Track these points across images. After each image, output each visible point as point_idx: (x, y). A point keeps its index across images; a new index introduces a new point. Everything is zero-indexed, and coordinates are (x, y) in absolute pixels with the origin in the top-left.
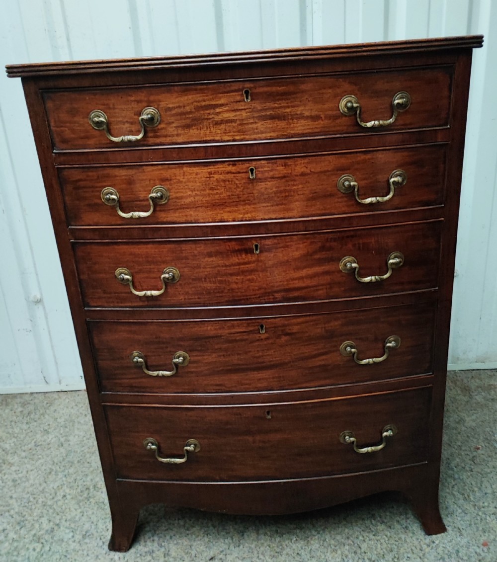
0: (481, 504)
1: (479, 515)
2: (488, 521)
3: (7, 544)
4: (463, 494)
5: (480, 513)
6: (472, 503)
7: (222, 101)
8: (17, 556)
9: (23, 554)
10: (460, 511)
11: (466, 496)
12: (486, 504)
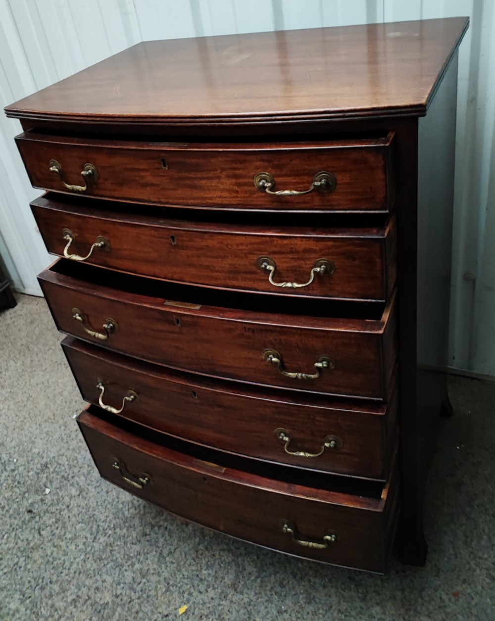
0: (480, 554)
1: (470, 564)
2: (475, 573)
3: (75, 442)
4: (467, 537)
5: (472, 563)
6: (470, 549)
7: (143, 167)
8: (78, 454)
9: (83, 454)
10: (452, 552)
11: (469, 540)
12: (486, 556)
